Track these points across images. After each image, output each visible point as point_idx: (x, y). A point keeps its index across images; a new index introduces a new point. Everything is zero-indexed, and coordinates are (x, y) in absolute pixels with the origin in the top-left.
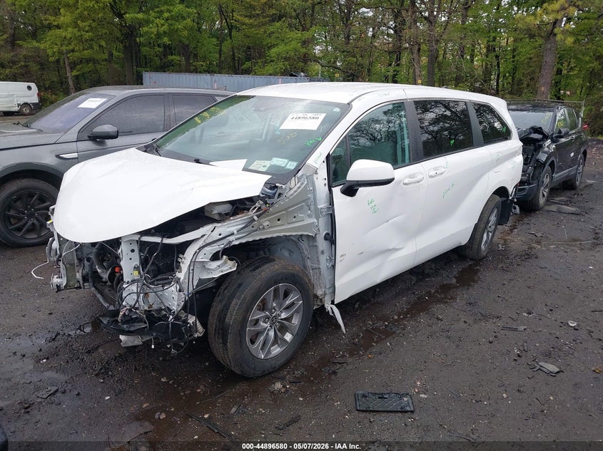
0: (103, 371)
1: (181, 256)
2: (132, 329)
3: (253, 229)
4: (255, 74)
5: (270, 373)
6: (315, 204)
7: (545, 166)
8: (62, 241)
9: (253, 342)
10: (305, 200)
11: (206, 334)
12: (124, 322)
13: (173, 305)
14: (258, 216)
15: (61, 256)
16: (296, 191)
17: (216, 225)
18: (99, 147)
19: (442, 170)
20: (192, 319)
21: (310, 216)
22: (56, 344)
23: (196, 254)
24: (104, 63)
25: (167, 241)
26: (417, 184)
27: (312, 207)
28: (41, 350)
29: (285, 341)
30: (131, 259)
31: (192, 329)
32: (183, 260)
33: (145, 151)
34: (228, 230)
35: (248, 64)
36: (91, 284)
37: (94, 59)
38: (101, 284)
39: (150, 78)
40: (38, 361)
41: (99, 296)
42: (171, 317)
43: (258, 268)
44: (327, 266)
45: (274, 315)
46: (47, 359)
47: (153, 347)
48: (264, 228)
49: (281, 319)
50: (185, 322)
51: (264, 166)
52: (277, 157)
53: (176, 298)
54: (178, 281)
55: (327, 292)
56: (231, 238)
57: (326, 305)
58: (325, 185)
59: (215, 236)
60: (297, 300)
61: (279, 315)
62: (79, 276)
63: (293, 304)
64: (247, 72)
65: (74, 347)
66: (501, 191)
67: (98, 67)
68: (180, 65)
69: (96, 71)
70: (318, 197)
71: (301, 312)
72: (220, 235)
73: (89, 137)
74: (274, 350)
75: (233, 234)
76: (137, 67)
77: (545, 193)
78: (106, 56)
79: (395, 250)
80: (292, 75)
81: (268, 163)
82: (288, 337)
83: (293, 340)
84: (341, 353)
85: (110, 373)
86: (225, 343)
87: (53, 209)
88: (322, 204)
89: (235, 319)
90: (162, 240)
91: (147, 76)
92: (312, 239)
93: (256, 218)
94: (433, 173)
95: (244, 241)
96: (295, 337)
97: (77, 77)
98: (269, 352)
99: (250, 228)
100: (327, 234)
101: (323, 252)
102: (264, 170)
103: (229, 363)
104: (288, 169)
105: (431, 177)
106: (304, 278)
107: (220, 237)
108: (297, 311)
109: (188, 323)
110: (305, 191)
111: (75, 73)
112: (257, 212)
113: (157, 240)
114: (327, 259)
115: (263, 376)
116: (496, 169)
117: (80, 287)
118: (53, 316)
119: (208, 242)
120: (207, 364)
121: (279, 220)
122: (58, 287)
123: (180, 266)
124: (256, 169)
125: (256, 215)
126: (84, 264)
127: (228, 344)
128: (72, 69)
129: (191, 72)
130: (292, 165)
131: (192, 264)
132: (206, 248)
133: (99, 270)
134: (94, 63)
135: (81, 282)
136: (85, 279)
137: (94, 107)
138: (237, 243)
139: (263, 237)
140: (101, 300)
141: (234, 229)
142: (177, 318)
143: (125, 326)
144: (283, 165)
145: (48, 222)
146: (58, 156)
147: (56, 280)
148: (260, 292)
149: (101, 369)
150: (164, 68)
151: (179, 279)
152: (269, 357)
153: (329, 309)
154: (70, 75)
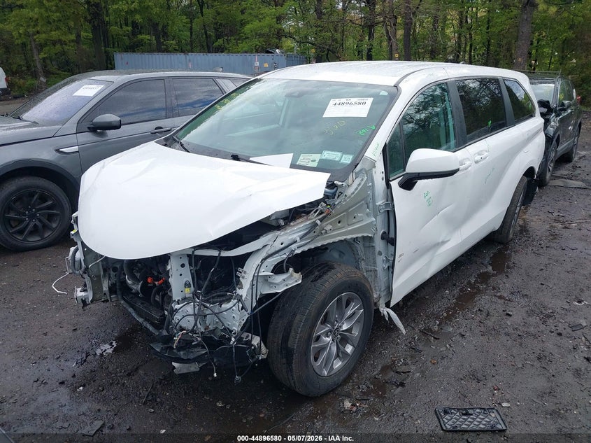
0: (150, 398)
1: (240, 269)
2: (191, 356)
3: (315, 234)
4: (229, 52)
5: (333, 390)
6: (374, 202)
7: (552, 141)
8: (87, 251)
9: (316, 359)
10: (364, 198)
11: (269, 354)
12: (179, 349)
13: (234, 325)
14: (321, 220)
15: (87, 268)
16: (356, 189)
17: (278, 233)
18: (99, 139)
19: (486, 154)
20: (256, 341)
21: (368, 215)
22: (90, 367)
23: (259, 267)
24: (72, 44)
25: (225, 254)
26: (465, 171)
27: (371, 205)
28: (74, 376)
29: (346, 354)
30: (181, 275)
31: (257, 351)
32: (243, 274)
33: (165, 145)
34: (290, 238)
35: (220, 41)
36: (120, 297)
37: (60, 40)
38: (131, 296)
39: (122, 59)
40: (74, 390)
41: (130, 310)
42: (233, 339)
43: (320, 277)
44: (384, 268)
45: (336, 327)
46: (84, 386)
47: (215, 375)
48: (326, 232)
49: (343, 331)
50: (249, 343)
51: (313, 161)
52: (329, 150)
53: (237, 317)
54: (240, 299)
55: (382, 295)
56: (293, 247)
57: (381, 309)
58: (383, 179)
59: (278, 246)
60: (358, 309)
61: (341, 327)
62: (105, 288)
63: (354, 314)
64: (220, 50)
65: (110, 369)
66: (530, 172)
67: (66, 48)
68: (150, 44)
69: (64, 53)
70: (376, 193)
71: (362, 322)
72: (282, 244)
73: (89, 128)
74: (337, 363)
75: (296, 242)
76: (105, 47)
77: (551, 168)
78: (73, 37)
79: (443, 243)
80: (268, 52)
81: (317, 157)
82: (349, 349)
83: (354, 352)
84: (402, 360)
85: (158, 400)
86: (289, 363)
87: (77, 218)
88: (380, 202)
89: (300, 337)
90: (220, 254)
91: (119, 58)
92: (370, 239)
93: (318, 222)
94: (478, 158)
95: (306, 248)
96: (356, 348)
97: (44, 59)
98: (332, 368)
99: (312, 234)
100: (384, 233)
101: (380, 253)
102: (315, 165)
103: (293, 385)
104: (343, 164)
105: (477, 162)
106: (366, 284)
107: (283, 246)
108: (358, 321)
109: (252, 345)
110: (365, 188)
111: (42, 55)
112: (318, 215)
113: (214, 253)
114: (383, 260)
115: (327, 394)
116: (525, 149)
117: (107, 301)
118: (79, 332)
119: (270, 253)
120: (262, 382)
121: (339, 222)
122: (84, 302)
123: (240, 281)
124: (305, 164)
125: (319, 220)
126: (109, 275)
127: (293, 365)
128: (40, 51)
129: (163, 52)
130: (347, 159)
131: (255, 279)
132: (268, 260)
133: (129, 281)
134: (62, 45)
135: (108, 294)
136: (112, 290)
137: (92, 95)
138: (298, 251)
139: (325, 243)
140: (134, 314)
141: (296, 236)
142: (239, 340)
143: (182, 353)
144: (337, 159)
145: (72, 232)
146: (58, 151)
147: (79, 293)
148: (324, 304)
149: (148, 396)
150: (133, 48)
151: (241, 296)
152: (332, 373)
153: (385, 313)
154: (38, 57)
